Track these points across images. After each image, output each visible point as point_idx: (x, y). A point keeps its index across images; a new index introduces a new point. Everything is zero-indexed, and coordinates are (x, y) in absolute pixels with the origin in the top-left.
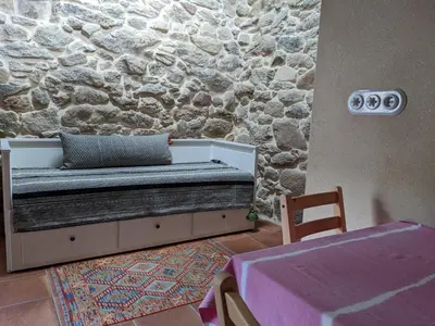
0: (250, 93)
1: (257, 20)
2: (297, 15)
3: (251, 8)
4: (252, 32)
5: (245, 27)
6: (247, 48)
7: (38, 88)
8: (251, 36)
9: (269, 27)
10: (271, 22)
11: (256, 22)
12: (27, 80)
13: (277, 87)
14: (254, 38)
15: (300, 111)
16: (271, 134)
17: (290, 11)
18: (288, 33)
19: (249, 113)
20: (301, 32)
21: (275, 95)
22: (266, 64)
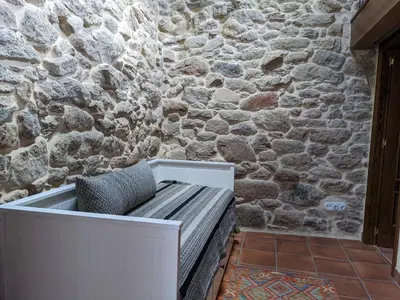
0: (183, 111)
1: (184, 40)
2: (233, 44)
3: (175, 26)
4: (176, 50)
5: (169, 44)
6: (173, 65)
7: (26, 110)
8: (176, 54)
9: (200, 49)
10: (203, 45)
11: (181, 42)
12: (12, 96)
13: (218, 106)
14: (181, 57)
15: (249, 129)
16: (216, 149)
17: (225, 40)
18: (225, 59)
19: (182, 131)
20: (240, 61)
21: (216, 114)
22: (202, 84)
